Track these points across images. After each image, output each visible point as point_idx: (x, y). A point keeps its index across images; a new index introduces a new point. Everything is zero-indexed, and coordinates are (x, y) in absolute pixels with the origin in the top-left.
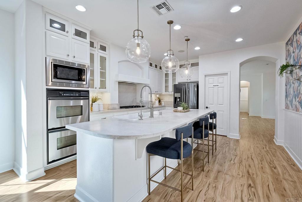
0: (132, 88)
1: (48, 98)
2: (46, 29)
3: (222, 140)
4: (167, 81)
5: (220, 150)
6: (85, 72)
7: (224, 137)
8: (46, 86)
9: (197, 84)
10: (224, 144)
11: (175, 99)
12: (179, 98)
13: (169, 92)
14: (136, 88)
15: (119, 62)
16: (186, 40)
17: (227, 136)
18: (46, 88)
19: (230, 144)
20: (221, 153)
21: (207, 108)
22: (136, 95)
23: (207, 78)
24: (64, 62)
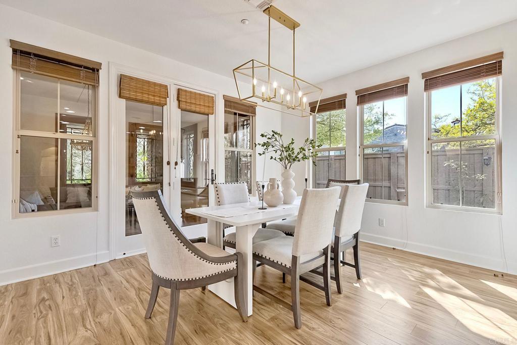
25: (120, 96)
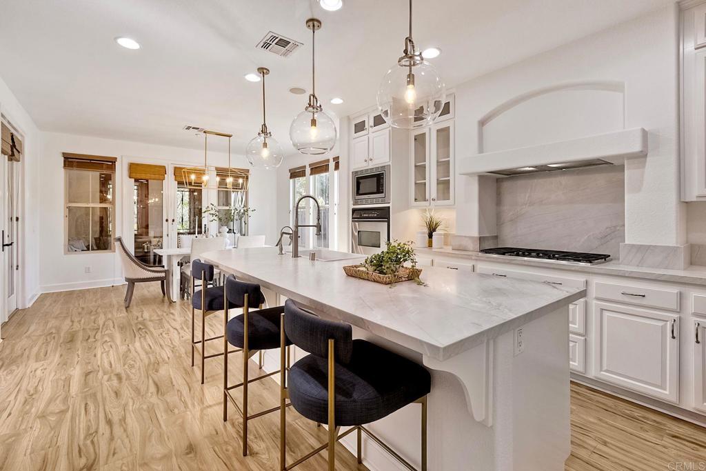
1: (352, 219)
6: (383, 177)
18: (352, 208)
25: (130, 177)
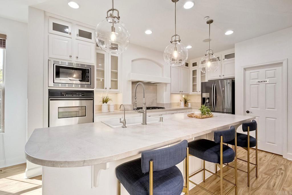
0: (151, 87)
1: (50, 99)
2: (49, 32)
3: (272, 161)
4: (194, 79)
5: (265, 180)
6: (89, 72)
7: (277, 157)
8: (49, 87)
9: (232, 80)
10: (274, 169)
11: (204, 100)
12: (208, 98)
13: (197, 92)
14: (157, 88)
15: (132, 61)
16: (208, 23)
17: (282, 156)
18: (49, 89)
19: (286, 170)
20: (265, 186)
21: (248, 112)
22: (156, 96)
23: (248, 72)
24: (74, 64)
